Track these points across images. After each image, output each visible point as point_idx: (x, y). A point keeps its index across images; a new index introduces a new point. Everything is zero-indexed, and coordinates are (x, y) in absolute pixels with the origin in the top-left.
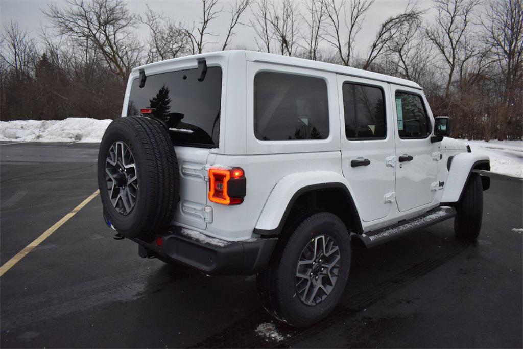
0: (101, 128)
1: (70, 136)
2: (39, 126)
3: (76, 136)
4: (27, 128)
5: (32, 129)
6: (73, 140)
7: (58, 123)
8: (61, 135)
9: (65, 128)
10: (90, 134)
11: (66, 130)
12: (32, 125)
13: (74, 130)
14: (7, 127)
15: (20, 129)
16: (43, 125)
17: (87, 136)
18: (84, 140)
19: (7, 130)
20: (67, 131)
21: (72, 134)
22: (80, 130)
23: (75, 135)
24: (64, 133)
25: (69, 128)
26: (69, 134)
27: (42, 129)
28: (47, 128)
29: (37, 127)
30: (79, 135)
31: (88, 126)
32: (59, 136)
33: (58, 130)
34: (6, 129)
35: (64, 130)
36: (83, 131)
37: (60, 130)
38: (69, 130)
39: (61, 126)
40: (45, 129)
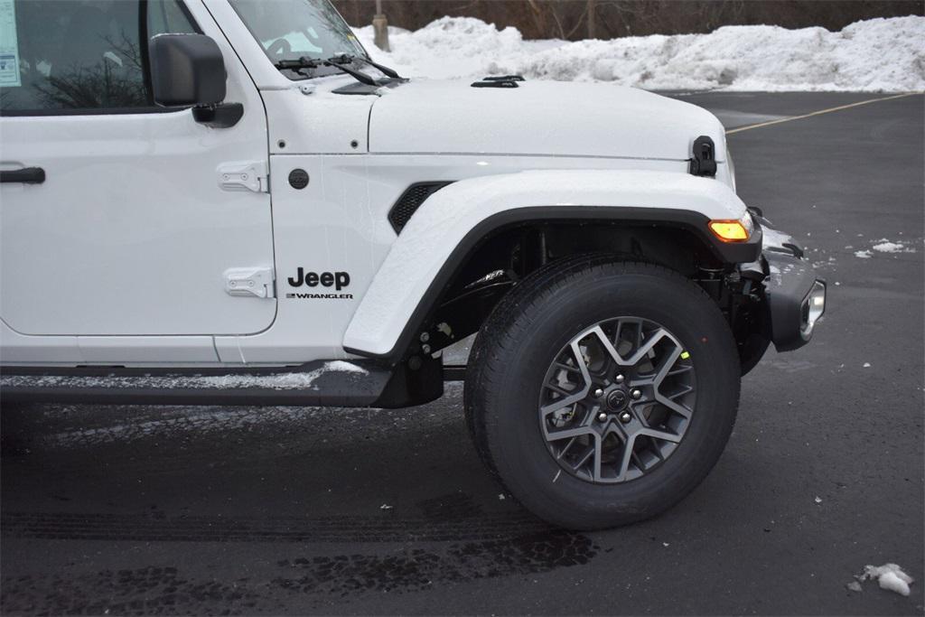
0: (783, 52)
1: (710, 74)
2: (659, 50)
3: (722, 75)
4: (635, 56)
5: (642, 59)
6: (715, 83)
8: (693, 70)
9: (707, 54)
10: (754, 68)
11: (708, 59)
12: (646, 49)
13: (723, 58)
14: (601, 55)
15: (621, 58)
16: (668, 47)
17: (747, 75)
18: (738, 86)
19: (600, 61)
20: (707, 62)
21: (714, 69)
22: (734, 58)
23: (720, 72)
24: (698, 66)
25: (712, 55)
26: (709, 68)
27: (664, 57)
28: (675, 55)
29: (654, 53)
30: (730, 71)
31: (756, 46)
32: (687, 74)
33: (689, 59)
34: (598, 59)
35: (701, 60)
36: (741, 60)
37: (694, 59)
38: (712, 59)
39: (699, 50)
40: (670, 57)
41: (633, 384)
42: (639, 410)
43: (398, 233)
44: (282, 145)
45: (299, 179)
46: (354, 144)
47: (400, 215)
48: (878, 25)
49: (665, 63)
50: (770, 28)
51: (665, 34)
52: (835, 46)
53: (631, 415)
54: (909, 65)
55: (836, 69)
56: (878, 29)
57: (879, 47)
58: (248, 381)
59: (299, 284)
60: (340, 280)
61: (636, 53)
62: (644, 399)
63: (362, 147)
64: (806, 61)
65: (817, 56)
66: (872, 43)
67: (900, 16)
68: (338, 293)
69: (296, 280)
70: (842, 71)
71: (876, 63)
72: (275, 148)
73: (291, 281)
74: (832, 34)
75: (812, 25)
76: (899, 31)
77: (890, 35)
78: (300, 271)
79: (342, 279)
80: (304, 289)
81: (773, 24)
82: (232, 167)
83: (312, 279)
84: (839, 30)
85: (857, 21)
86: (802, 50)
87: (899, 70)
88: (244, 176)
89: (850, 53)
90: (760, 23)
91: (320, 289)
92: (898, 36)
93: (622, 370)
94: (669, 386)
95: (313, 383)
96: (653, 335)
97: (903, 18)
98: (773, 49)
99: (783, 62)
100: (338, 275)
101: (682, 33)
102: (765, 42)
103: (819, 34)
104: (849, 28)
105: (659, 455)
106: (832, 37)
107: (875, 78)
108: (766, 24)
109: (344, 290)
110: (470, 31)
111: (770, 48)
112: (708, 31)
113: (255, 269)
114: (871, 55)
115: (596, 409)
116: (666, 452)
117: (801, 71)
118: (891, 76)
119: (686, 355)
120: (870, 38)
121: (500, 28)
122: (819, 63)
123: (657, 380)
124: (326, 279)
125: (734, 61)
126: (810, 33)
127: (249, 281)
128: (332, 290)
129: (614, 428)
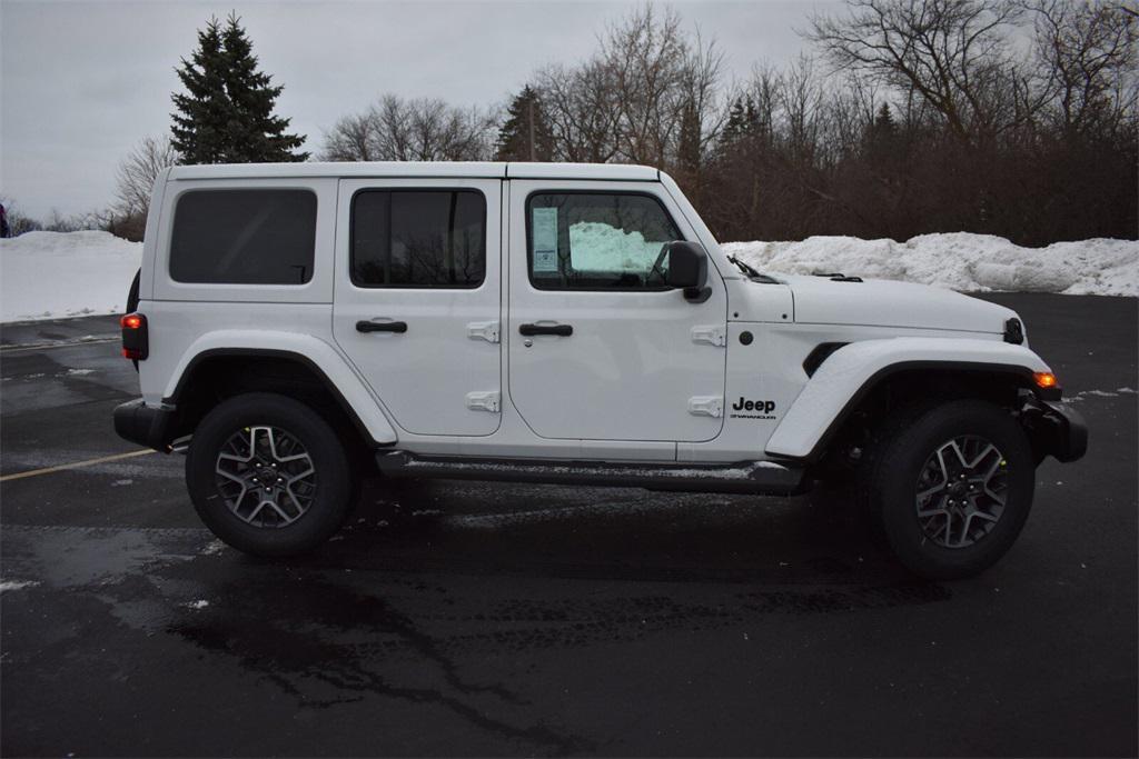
0: (862, 257)
7: (794, 247)
8: (789, 269)
9: (800, 257)
13: (813, 260)
16: (768, 251)
20: (802, 263)
22: (822, 260)
25: (804, 258)
27: (765, 258)
28: (774, 256)
29: (757, 255)
31: (840, 252)
33: (786, 260)
35: (796, 261)
36: (829, 262)
37: (790, 261)
38: (805, 261)
39: (794, 253)
40: (769, 258)
41: (970, 481)
42: (973, 499)
43: (810, 376)
44: (736, 315)
45: (746, 339)
46: (785, 317)
47: (812, 364)
48: (935, 239)
49: (766, 263)
50: (850, 238)
51: (764, 240)
52: (902, 254)
53: (968, 502)
54: (962, 270)
55: (904, 271)
56: (936, 242)
57: (937, 255)
58: (702, 473)
59: (740, 408)
60: (768, 407)
61: (743, 255)
62: (976, 491)
63: (790, 319)
64: (880, 265)
65: (890, 261)
66: (930, 253)
67: (953, 232)
68: (766, 415)
69: (738, 405)
70: (909, 273)
71: (935, 268)
72: (731, 317)
73: (735, 406)
74: (899, 245)
75: (884, 238)
76: (953, 244)
77: (946, 246)
78: (742, 399)
79: (770, 406)
80: (744, 412)
81: (851, 236)
82: (702, 329)
83: (749, 406)
84: (904, 242)
85: (919, 235)
86: (877, 257)
87: (954, 274)
88: (710, 335)
89: (914, 260)
90: (841, 235)
91: (754, 412)
92: (952, 247)
93: (965, 471)
94: (993, 484)
95: (750, 475)
96: (985, 448)
97: (955, 234)
98: (853, 255)
99: (862, 265)
100: (768, 403)
101: (778, 240)
102: (847, 249)
103: (889, 244)
104: (912, 241)
105: (984, 530)
106: (899, 247)
107: (935, 279)
108: (848, 235)
109: (771, 414)
110: (604, 234)
111: (852, 253)
112: (801, 239)
113: (712, 398)
114: (931, 261)
115: (947, 497)
116: (989, 527)
117: (877, 272)
118: (948, 278)
119: (1004, 463)
120: (930, 249)
121: (627, 233)
122: (891, 266)
123: (986, 479)
124: (759, 406)
125: (823, 263)
126: (883, 243)
127: (708, 406)
128: (762, 413)
129: (957, 510)
